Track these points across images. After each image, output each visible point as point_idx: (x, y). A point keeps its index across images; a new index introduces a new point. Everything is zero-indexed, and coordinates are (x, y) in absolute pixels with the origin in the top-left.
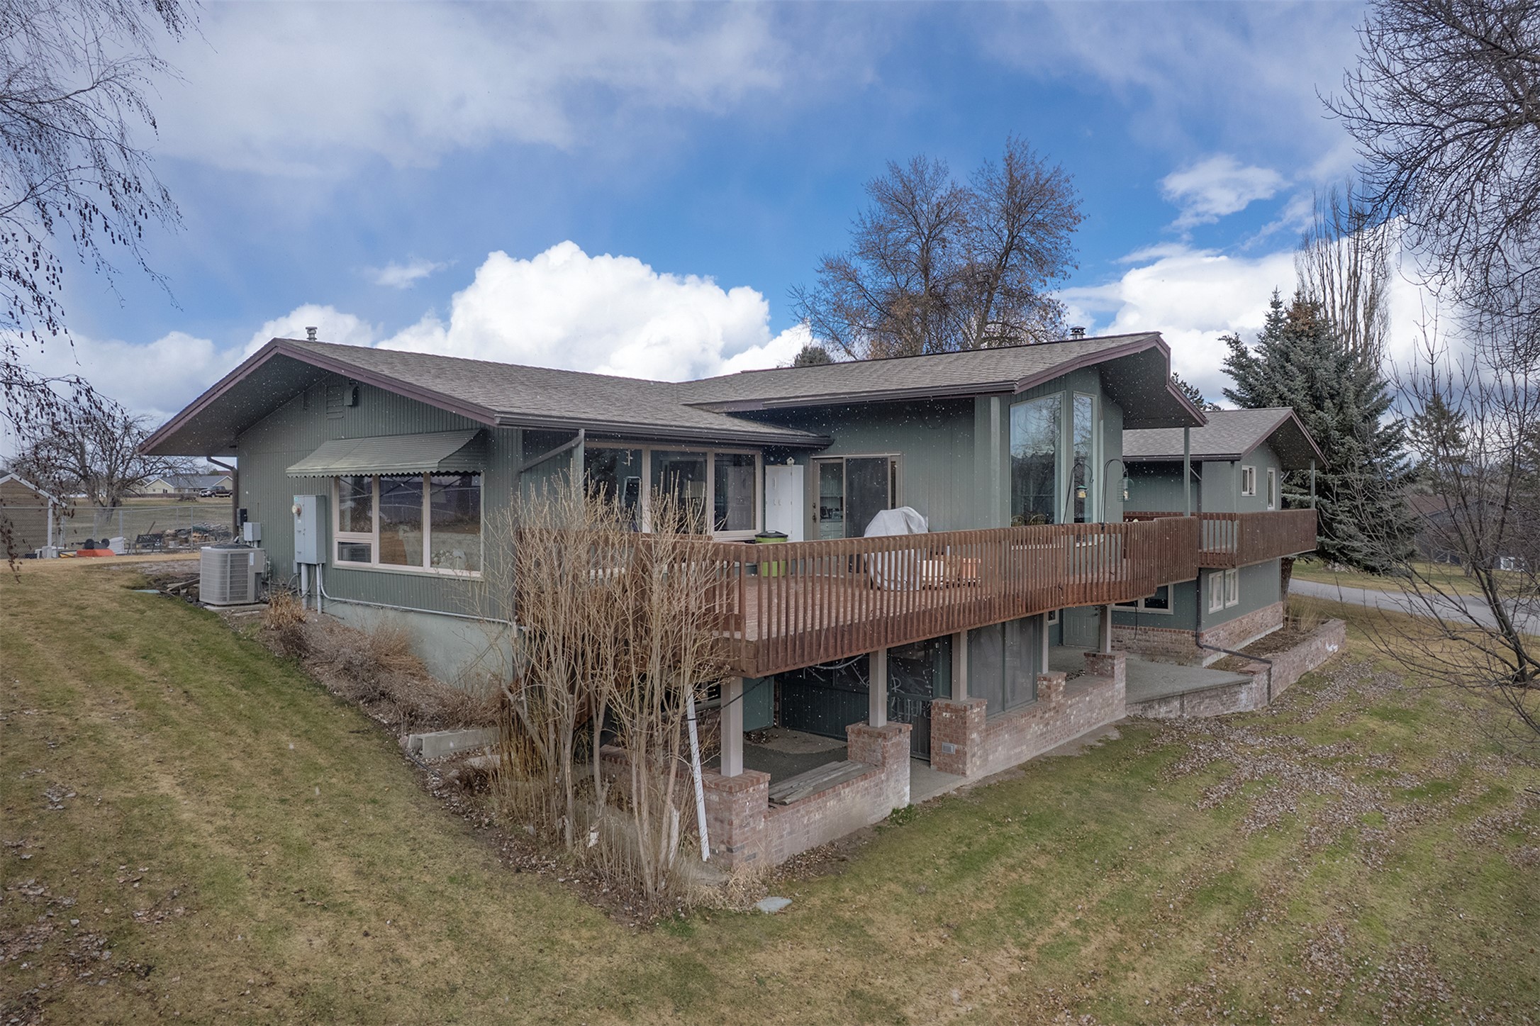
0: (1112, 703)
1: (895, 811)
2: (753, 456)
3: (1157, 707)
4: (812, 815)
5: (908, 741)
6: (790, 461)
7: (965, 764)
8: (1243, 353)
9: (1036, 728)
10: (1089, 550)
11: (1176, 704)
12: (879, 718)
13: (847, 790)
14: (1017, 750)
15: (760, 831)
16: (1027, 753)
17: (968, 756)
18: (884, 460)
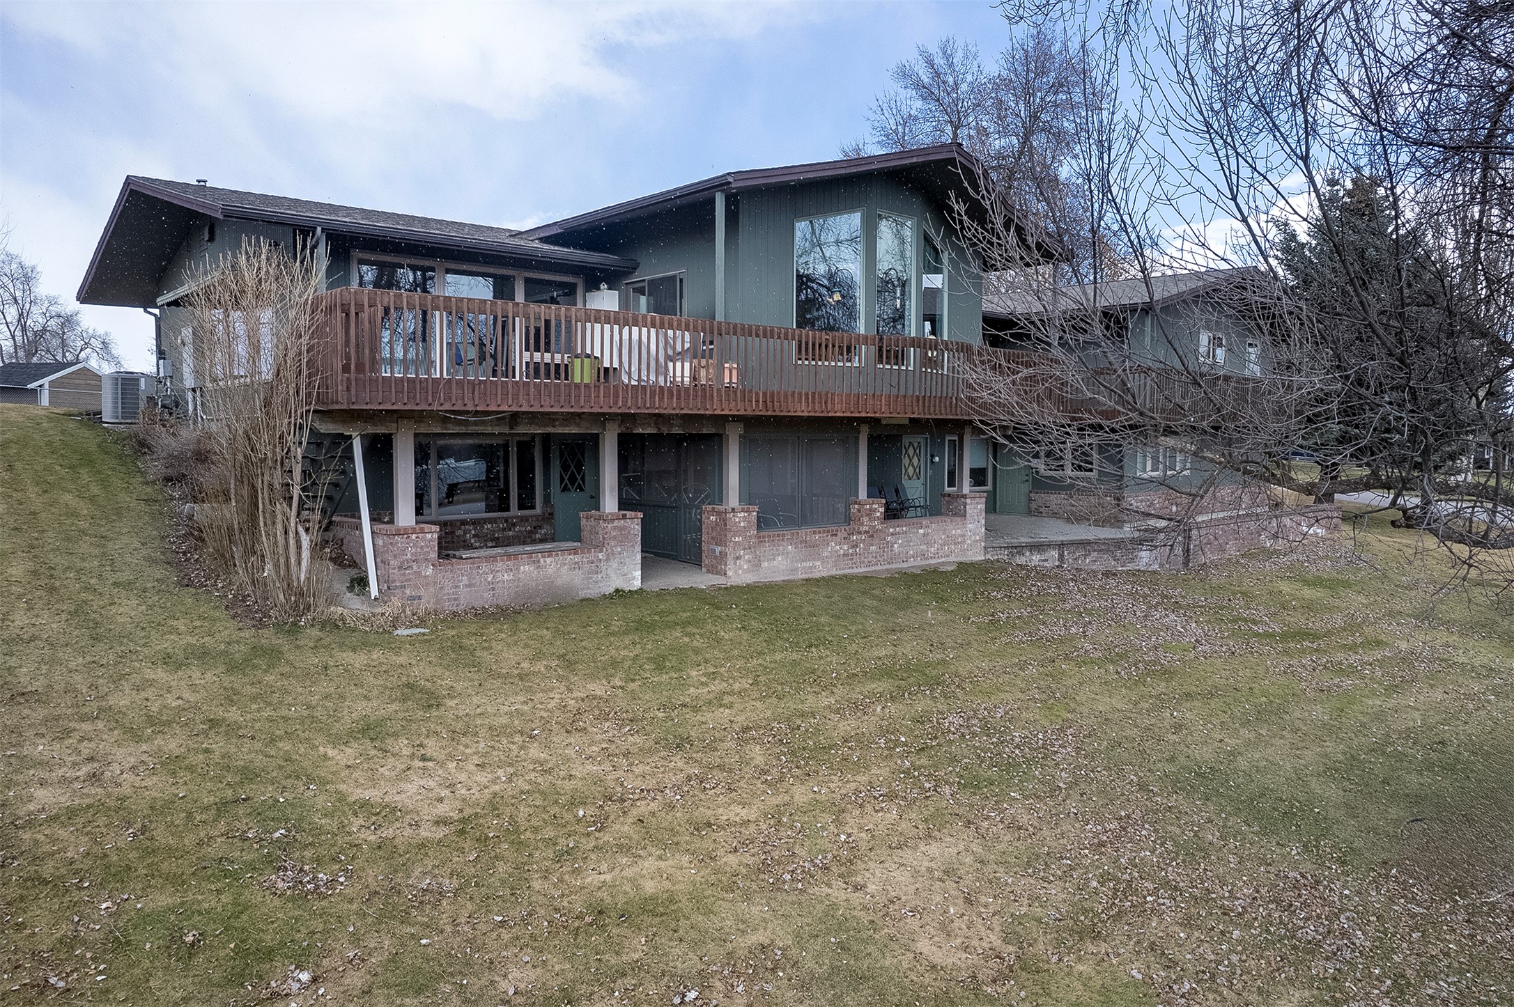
0: (963, 542)
1: (617, 591)
2: (575, 285)
3: (1028, 554)
4: (499, 574)
5: (639, 528)
6: (604, 286)
7: (726, 565)
8: (1293, 236)
9: (834, 547)
10: (911, 374)
11: (1054, 553)
12: (610, 503)
13: (549, 560)
14: (807, 564)
15: (426, 577)
16: (820, 569)
17: (730, 560)
18: (674, 277)
